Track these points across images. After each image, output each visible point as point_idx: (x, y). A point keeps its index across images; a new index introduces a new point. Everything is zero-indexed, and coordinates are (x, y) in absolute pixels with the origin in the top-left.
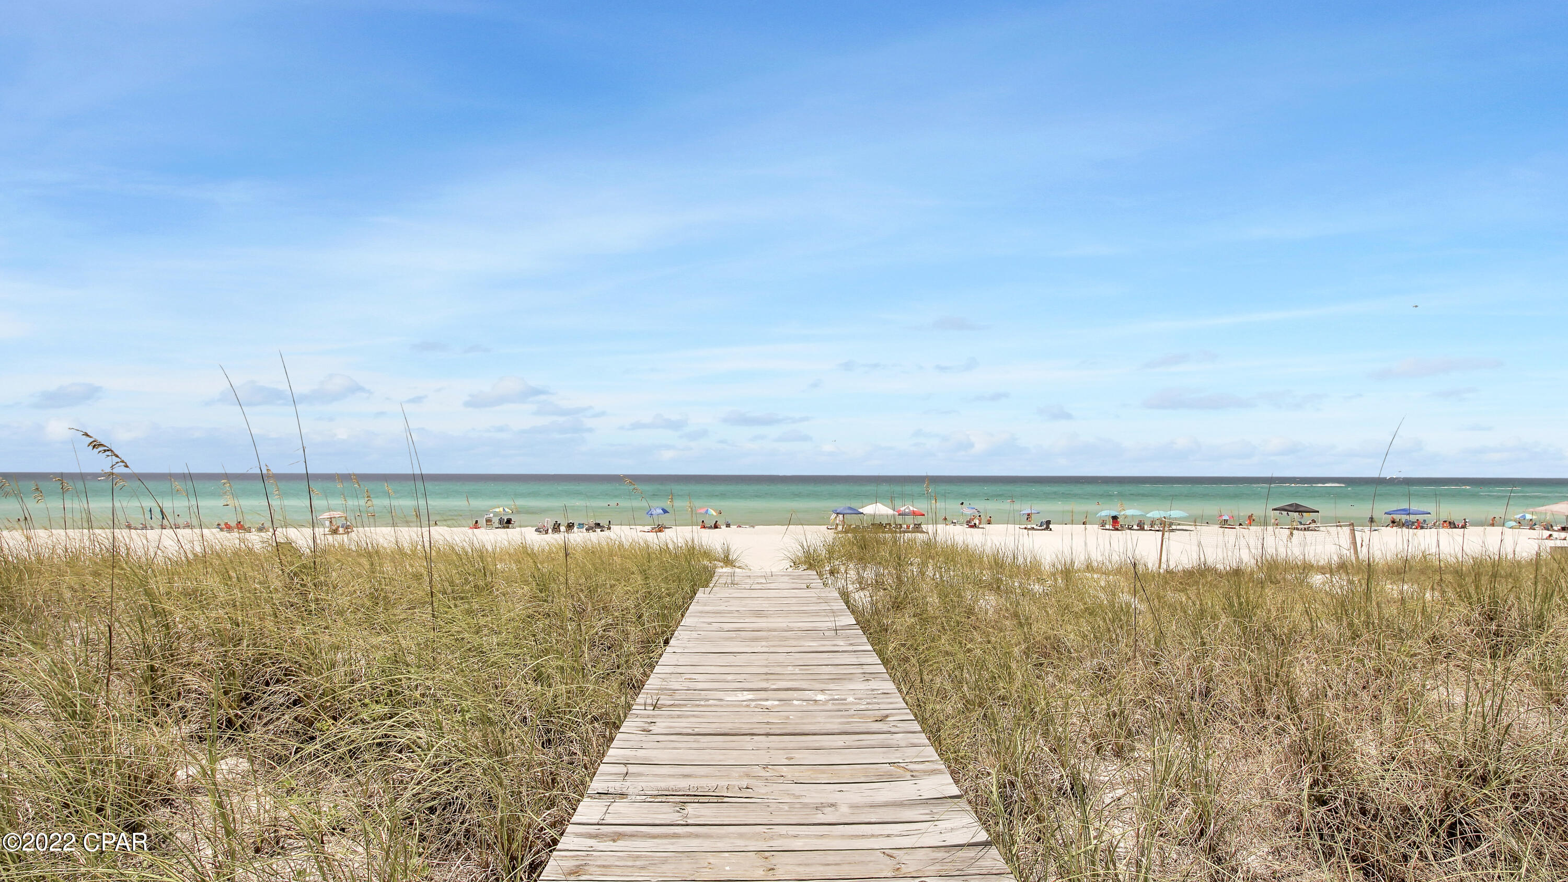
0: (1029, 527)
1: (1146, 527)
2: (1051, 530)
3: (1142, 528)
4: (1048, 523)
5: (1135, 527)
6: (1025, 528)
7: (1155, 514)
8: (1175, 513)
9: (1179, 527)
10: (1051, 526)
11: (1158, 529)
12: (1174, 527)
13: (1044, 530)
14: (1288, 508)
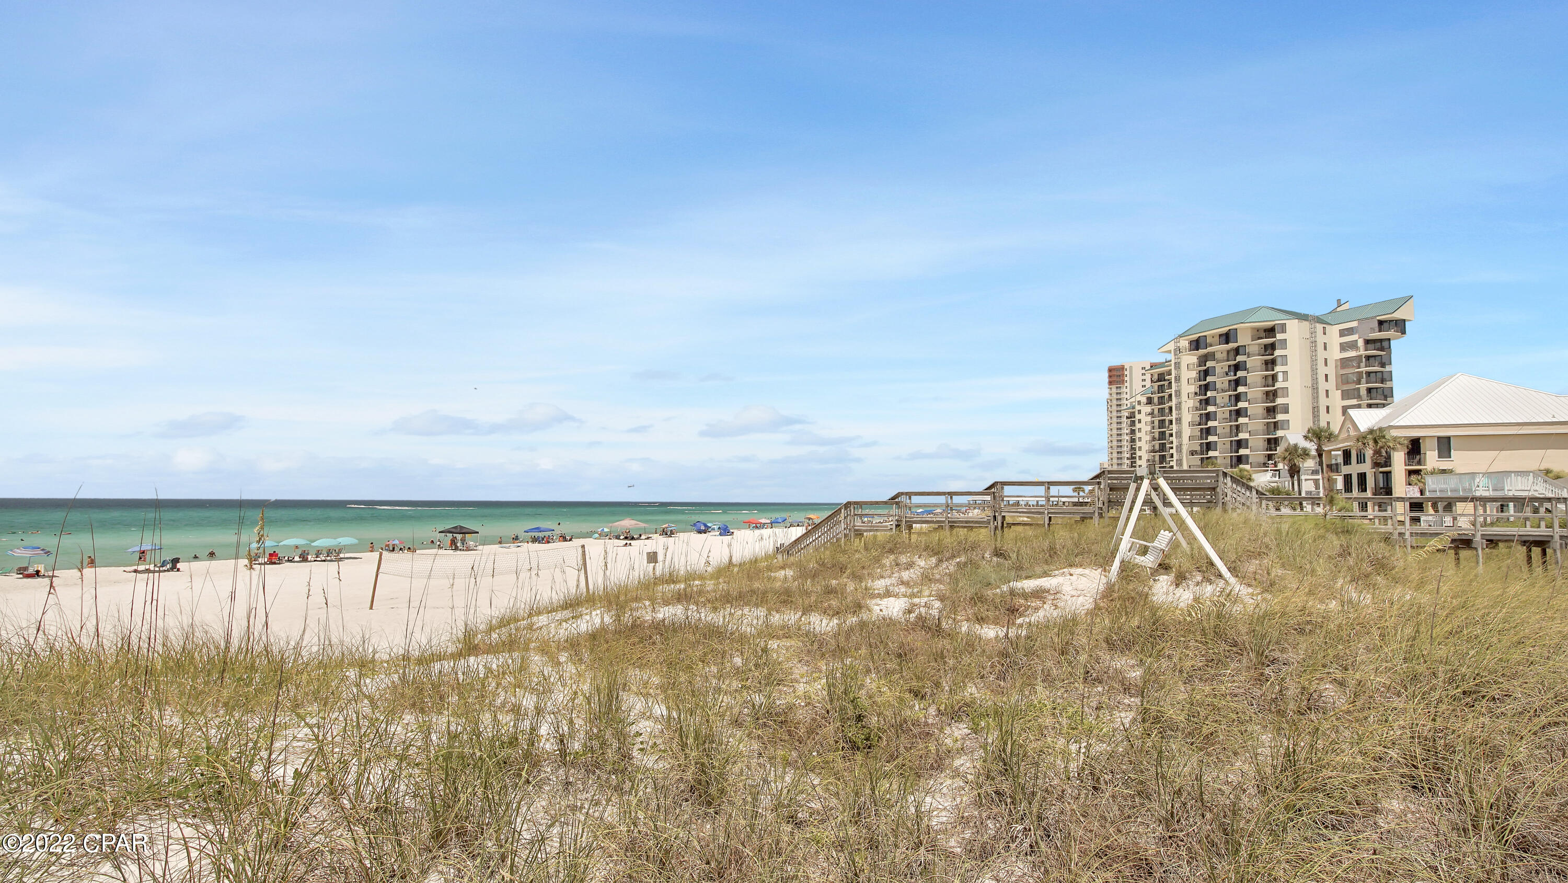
0: (141, 568)
1: (309, 557)
2: (178, 570)
3: (304, 559)
4: (175, 561)
5: (297, 559)
6: (136, 571)
7: (323, 542)
8: (345, 541)
9: (347, 555)
10: (179, 566)
11: (323, 558)
12: (342, 555)
13: (168, 571)
14: (453, 530)
